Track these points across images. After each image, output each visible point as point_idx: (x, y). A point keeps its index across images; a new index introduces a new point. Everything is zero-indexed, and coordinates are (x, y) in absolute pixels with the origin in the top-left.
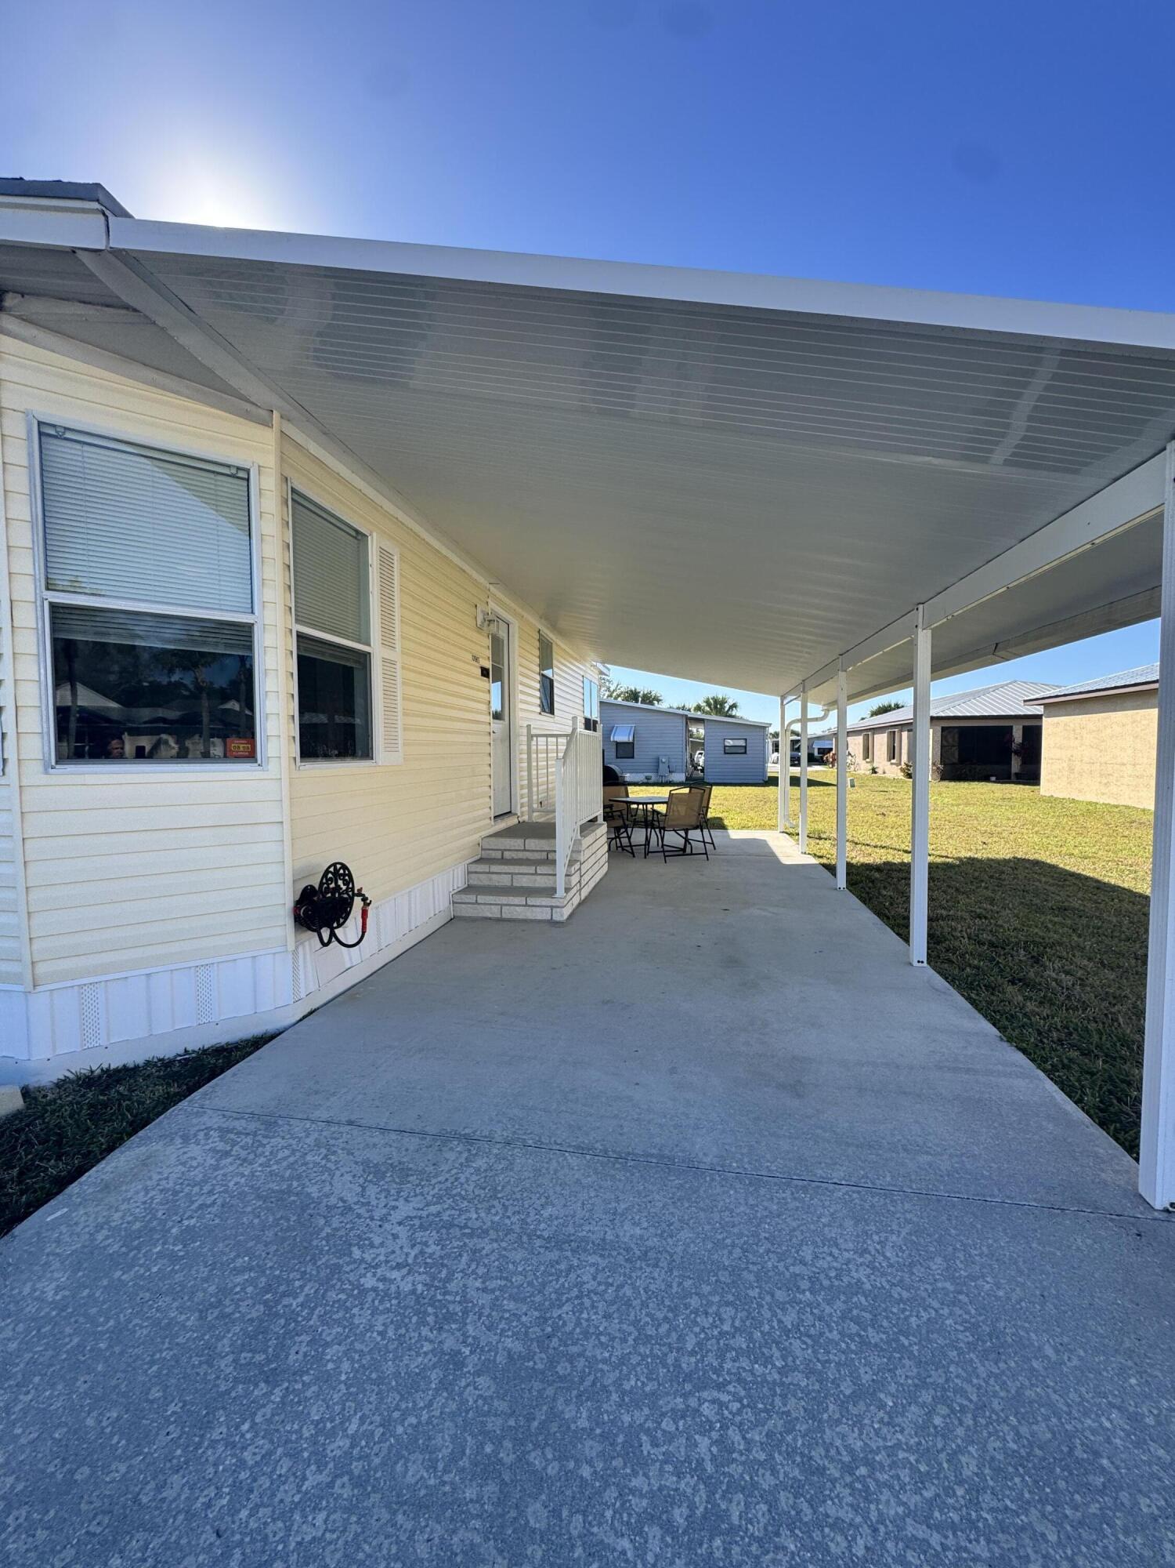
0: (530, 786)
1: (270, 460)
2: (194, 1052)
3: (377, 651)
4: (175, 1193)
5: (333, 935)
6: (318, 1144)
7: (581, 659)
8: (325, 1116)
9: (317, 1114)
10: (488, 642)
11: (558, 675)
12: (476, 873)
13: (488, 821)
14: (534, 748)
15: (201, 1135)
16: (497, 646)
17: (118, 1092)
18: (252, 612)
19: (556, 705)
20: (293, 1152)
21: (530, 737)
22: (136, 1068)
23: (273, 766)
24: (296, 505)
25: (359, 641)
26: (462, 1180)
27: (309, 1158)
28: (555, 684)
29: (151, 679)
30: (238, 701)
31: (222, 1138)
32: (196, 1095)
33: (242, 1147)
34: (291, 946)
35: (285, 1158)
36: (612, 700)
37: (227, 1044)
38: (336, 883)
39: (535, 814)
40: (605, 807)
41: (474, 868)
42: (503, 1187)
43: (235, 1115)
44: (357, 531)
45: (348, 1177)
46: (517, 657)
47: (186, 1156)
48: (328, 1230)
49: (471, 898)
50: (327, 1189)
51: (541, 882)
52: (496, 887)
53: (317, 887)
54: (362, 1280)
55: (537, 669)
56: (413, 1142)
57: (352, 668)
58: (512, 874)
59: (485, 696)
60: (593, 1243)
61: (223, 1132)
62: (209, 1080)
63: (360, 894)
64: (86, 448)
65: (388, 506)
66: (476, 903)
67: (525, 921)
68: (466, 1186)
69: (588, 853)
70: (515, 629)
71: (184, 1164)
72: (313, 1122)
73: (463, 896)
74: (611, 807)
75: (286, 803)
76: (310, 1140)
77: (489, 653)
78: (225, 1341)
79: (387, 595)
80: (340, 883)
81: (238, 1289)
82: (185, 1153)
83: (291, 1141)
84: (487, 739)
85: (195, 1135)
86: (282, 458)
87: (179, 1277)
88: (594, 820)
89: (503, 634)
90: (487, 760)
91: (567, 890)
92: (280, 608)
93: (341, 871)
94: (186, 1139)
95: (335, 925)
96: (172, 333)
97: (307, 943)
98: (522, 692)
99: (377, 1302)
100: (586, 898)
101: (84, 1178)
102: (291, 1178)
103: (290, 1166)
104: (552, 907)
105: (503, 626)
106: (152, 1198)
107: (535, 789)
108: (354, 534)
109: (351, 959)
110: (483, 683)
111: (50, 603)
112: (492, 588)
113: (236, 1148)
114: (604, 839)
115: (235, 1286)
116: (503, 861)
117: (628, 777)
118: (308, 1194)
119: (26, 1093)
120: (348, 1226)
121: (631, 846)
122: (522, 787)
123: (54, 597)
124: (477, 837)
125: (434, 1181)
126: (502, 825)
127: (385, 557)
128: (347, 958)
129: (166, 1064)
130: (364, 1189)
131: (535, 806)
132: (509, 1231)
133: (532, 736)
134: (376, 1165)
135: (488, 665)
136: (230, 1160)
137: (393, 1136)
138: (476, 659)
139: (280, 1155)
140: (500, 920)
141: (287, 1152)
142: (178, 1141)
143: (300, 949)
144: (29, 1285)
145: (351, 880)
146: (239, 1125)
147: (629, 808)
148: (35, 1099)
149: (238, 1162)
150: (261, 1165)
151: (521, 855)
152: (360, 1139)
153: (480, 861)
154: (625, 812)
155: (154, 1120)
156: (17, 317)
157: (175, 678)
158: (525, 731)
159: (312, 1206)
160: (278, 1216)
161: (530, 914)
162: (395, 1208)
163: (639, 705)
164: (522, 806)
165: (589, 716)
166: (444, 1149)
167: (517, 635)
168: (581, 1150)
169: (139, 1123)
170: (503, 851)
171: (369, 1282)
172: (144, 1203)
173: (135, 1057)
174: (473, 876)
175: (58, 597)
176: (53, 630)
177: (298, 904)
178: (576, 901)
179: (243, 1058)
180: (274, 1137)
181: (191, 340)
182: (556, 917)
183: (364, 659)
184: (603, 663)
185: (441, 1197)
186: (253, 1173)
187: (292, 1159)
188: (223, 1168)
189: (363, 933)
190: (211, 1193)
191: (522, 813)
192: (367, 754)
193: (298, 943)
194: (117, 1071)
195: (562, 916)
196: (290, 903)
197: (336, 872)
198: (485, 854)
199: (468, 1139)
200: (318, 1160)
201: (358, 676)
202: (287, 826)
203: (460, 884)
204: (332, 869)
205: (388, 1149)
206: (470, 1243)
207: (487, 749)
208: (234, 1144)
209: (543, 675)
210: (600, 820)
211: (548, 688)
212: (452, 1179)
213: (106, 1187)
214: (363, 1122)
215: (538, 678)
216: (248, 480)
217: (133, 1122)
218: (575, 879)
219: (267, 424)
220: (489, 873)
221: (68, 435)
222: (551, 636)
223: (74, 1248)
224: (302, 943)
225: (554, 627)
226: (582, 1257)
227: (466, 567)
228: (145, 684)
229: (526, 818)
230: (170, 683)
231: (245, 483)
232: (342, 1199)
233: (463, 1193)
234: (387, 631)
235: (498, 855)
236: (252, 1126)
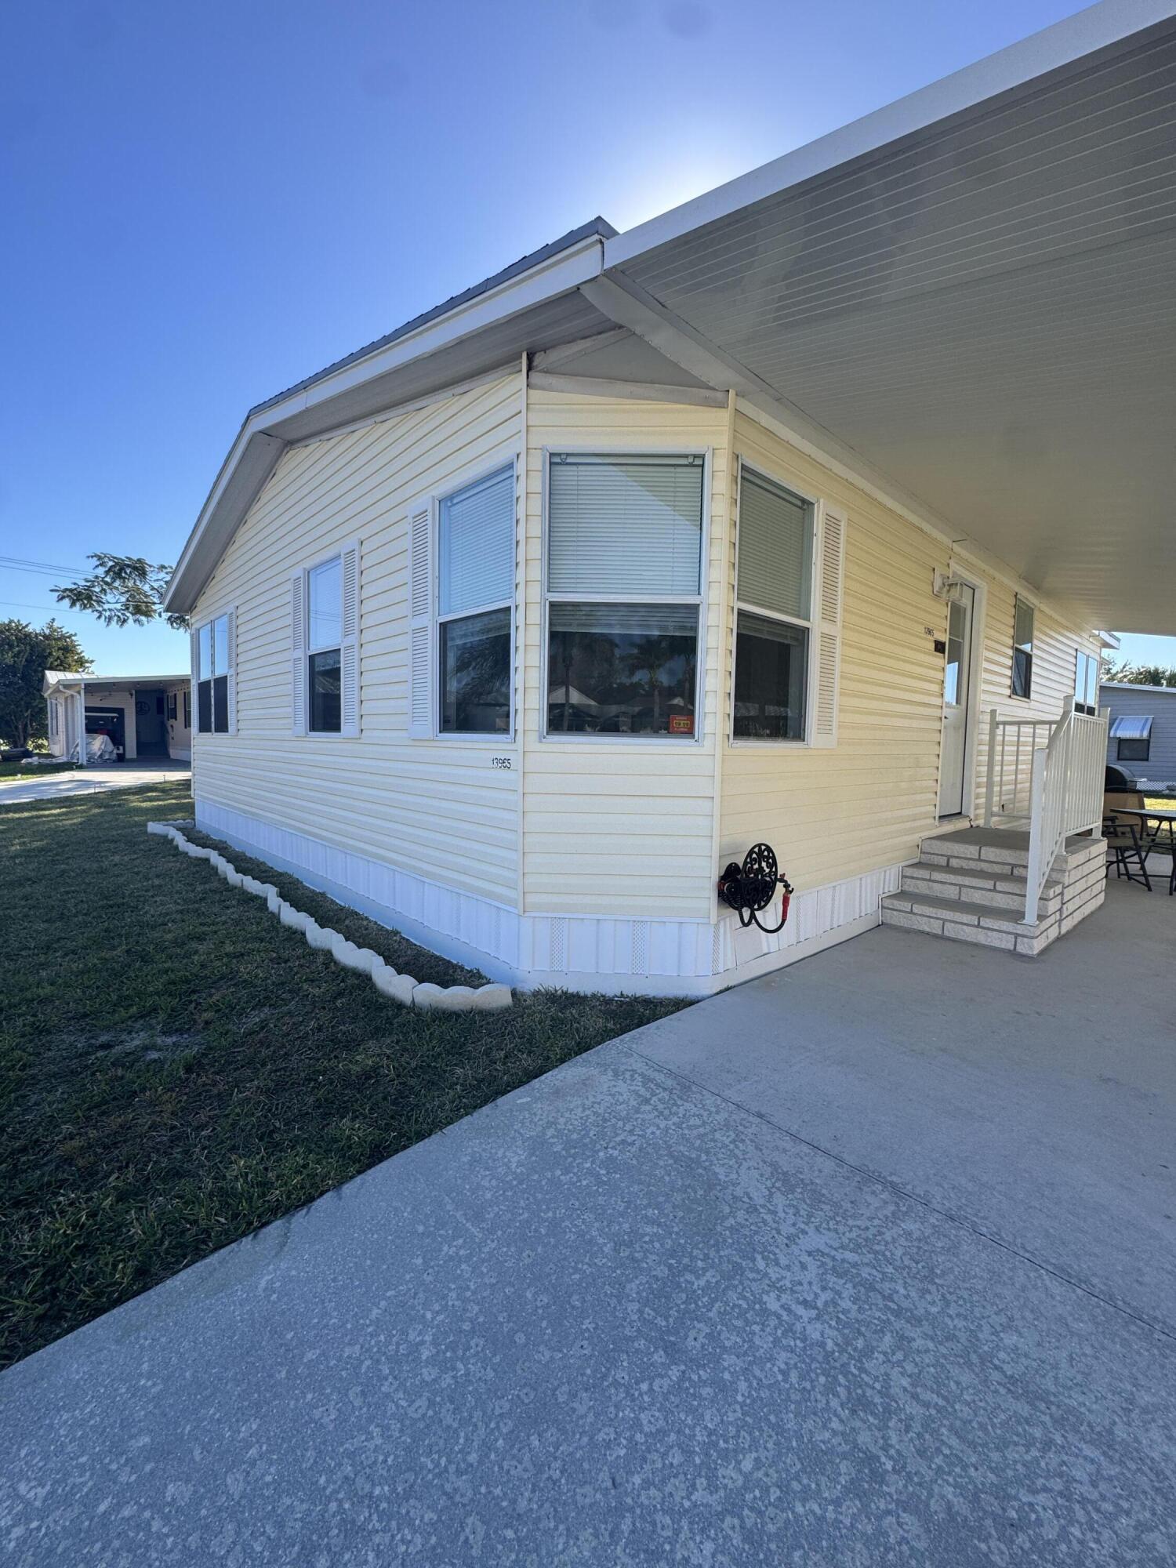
0: (990, 784)
1: (723, 441)
2: (628, 997)
3: (817, 625)
4: (605, 1120)
5: (753, 916)
6: (727, 1125)
7: (1077, 628)
8: (736, 1099)
9: (727, 1093)
10: (947, 612)
11: (1039, 648)
12: (913, 878)
13: (932, 821)
14: (999, 738)
15: (628, 1075)
16: (957, 615)
17: (571, 1013)
18: (699, 594)
19: (1033, 687)
20: (704, 1123)
21: (995, 725)
22: (586, 997)
23: (708, 743)
24: (747, 484)
25: (798, 617)
26: (888, 1237)
27: (718, 1135)
28: (1034, 660)
29: (618, 681)
30: (682, 696)
31: (644, 1085)
32: (627, 1036)
33: (659, 1100)
34: (713, 920)
35: (697, 1127)
36: (1115, 684)
37: (654, 997)
38: (760, 865)
39: (994, 819)
40: (1104, 820)
41: (909, 872)
42: (944, 1273)
43: (656, 1066)
44: (804, 501)
45: (755, 1174)
46: (982, 626)
47: (615, 1090)
48: (732, 1221)
49: (906, 906)
50: (734, 1176)
51: (1000, 901)
52: (937, 898)
53: (741, 865)
54: (765, 1298)
55: (1010, 642)
56: (829, 1165)
57: (788, 646)
58: (961, 886)
59: (939, 675)
60: (1090, 1425)
61: (647, 1080)
62: (639, 1026)
63: (782, 880)
64: (581, 468)
65: (838, 468)
66: (911, 912)
67: (976, 945)
68: (891, 1246)
69: (1075, 875)
70: (982, 595)
71: (613, 1096)
72: (724, 1100)
73: (895, 902)
74: (1113, 819)
75: (718, 779)
76: (721, 1117)
77: (947, 625)
78: (633, 1285)
79: (830, 566)
80: (764, 864)
81: (647, 1239)
82: (615, 1086)
83: (702, 1111)
84: (937, 725)
85: (623, 1073)
86: (735, 437)
87: (601, 1200)
88: (1090, 832)
89: (966, 602)
90: (936, 750)
91: (1041, 917)
92: (724, 586)
93: (766, 853)
94: (616, 1074)
95: (756, 907)
96: (647, 339)
97: (728, 919)
98: (987, 670)
99: (779, 1332)
100: (1068, 932)
101: (543, 1078)
102: (699, 1149)
103: (700, 1137)
104: (1017, 936)
105: (968, 592)
106: (587, 1116)
107: (996, 789)
108: (799, 504)
109: (768, 945)
110: (939, 660)
111: (550, 602)
112: (956, 547)
113: (654, 1099)
114: (1102, 860)
115: (646, 1235)
116: (948, 869)
117: (1143, 784)
118: (716, 1174)
119: (514, 994)
120: (753, 1228)
121: (1145, 875)
122: (978, 786)
123: (552, 597)
124: (916, 838)
125: (851, 1222)
126: (949, 827)
127: (832, 523)
128: (765, 945)
129: (607, 1001)
130: (771, 1194)
131: (995, 809)
132: (951, 1337)
133: (998, 724)
134: (785, 1174)
135: (944, 638)
136: (648, 1108)
137: (805, 1149)
138: (929, 632)
139: (692, 1122)
140: (940, 938)
141: (698, 1122)
142: (610, 1073)
143: (722, 924)
144: (502, 1150)
145: (775, 863)
146: (660, 1077)
147: (1144, 824)
148: (519, 1000)
149: (656, 1113)
150: (674, 1124)
151: (973, 865)
152: (769, 1138)
153: (919, 865)
154: (1137, 829)
155: (594, 1047)
156: (540, 371)
157: (635, 679)
158: (987, 718)
159: (719, 1188)
160: (687, 1183)
161: (981, 937)
162: (805, 1232)
163: (1164, 688)
164: (977, 807)
165: (1081, 701)
166: (865, 1189)
167: (984, 602)
168: (1062, 1274)
169: (583, 1047)
170: (949, 857)
171: (773, 1305)
172: (581, 1118)
173: (586, 988)
174: (908, 881)
175: (555, 597)
176: (551, 624)
177: (723, 879)
178: (1053, 933)
179: (666, 1014)
180: (687, 1101)
181: (663, 339)
182: (1020, 949)
183: (802, 635)
184: (1108, 631)
185: (859, 1246)
186: (667, 1129)
187: (702, 1130)
188: (643, 1113)
189: (784, 921)
190: (631, 1132)
191: (977, 816)
192: (799, 735)
193: (720, 918)
194: (572, 995)
195: (1031, 948)
196: (715, 879)
197: (761, 852)
198: (925, 858)
199: (896, 1190)
200: (727, 1142)
201: (794, 653)
202: (717, 800)
203: (893, 889)
204: (756, 850)
205: (799, 1160)
206: (899, 1324)
207: (936, 737)
208: (654, 1094)
209: (1017, 650)
210: (1097, 834)
211: (1023, 667)
212: (873, 1231)
213: (557, 1092)
214: (774, 1120)
215: (1010, 652)
216: (703, 466)
217: (579, 1043)
218: (1053, 905)
219: (723, 405)
220: (930, 880)
221: (570, 460)
222: (1032, 599)
223: (532, 1134)
224: (724, 919)
225: (1037, 587)
226: (1070, 1437)
227: (926, 527)
228: (615, 686)
229: (981, 822)
230: (632, 684)
231: (700, 469)
232: (747, 1194)
233: (888, 1254)
234: (829, 603)
235: (943, 861)
236: (669, 1083)
